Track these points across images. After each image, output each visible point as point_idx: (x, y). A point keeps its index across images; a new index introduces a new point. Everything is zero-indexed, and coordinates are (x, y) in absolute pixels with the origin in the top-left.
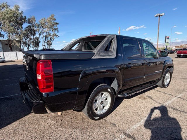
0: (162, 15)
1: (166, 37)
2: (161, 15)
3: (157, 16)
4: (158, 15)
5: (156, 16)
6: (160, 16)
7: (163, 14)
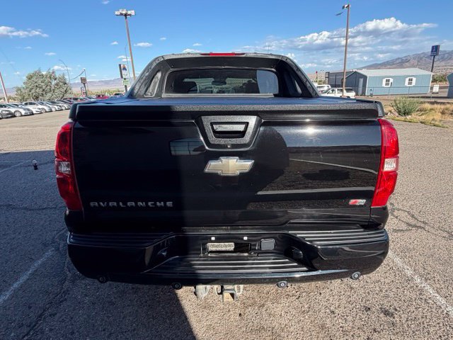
0: (130, 15)
1: (120, 65)
2: (129, 12)
3: (121, 14)
4: (124, 12)
5: (117, 13)
6: (126, 15)
7: (132, 12)
